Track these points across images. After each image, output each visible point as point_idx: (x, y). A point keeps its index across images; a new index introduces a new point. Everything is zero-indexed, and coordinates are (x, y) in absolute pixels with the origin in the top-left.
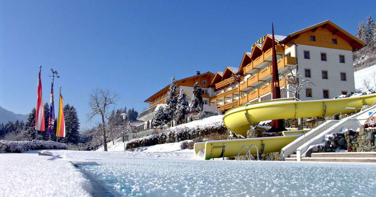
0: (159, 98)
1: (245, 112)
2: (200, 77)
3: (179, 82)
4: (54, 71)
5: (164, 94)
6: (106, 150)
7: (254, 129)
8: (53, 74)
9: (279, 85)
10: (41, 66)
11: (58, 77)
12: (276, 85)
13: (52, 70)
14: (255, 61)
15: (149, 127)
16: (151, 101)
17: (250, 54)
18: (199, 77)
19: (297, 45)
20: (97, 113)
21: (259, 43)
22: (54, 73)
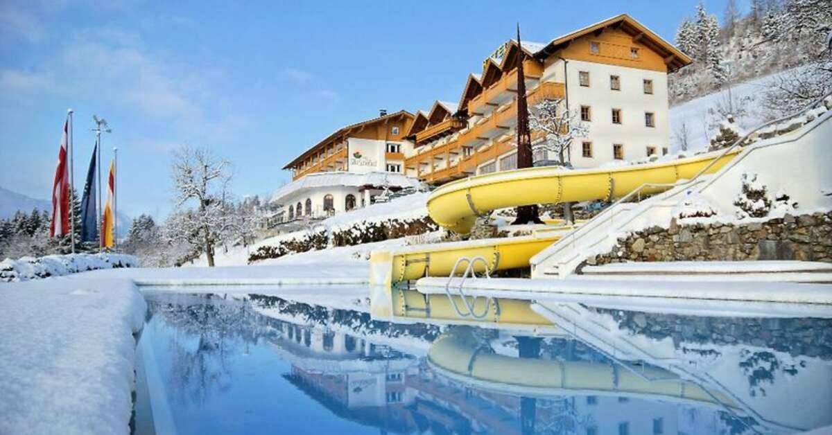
0: (309, 161)
1: (466, 192)
2: (387, 121)
3: (348, 130)
4: (99, 120)
5: (320, 154)
6: (212, 263)
7: (483, 223)
8: (97, 126)
9: (529, 141)
10: (71, 112)
11: (109, 131)
12: (524, 140)
13: (95, 117)
14: (489, 90)
15: (293, 214)
16: (296, 168)
17: (479, 77)
18: (384, 120)
19: (566, 60)
20: (190, 196)
21: (496, 57)
22: (99, 123)
